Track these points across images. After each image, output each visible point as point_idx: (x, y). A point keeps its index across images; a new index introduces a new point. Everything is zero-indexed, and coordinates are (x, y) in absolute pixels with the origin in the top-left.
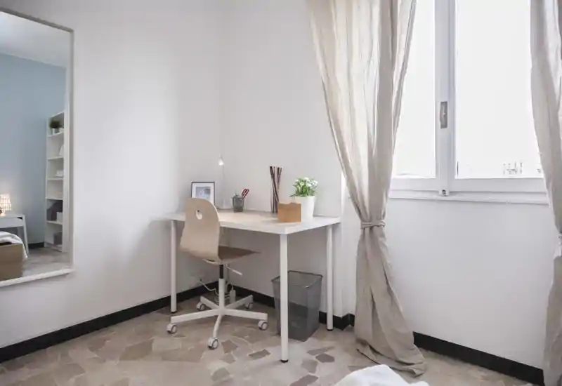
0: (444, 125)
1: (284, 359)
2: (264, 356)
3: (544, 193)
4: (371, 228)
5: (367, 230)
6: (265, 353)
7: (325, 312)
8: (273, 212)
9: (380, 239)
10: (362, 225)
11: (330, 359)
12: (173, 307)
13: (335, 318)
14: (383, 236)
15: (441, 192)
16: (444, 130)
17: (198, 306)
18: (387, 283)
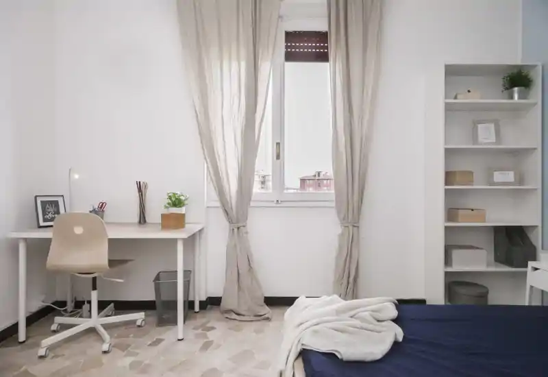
0: (278, 157)
1: (180, 338)
2: (159, 343)
3: (333, 201)
4: (238, 228)
5: (236, 230)
6: (159, 341)
7: (192, 299)
8: (140, 222)
9: (245, 235)
10: (230, 227)
11: (213, 328)
12: (22, 336)
13: (200, 302)
14: (247, 233)
15: (275, 202)
16: (278, 161)
17: (54, 327)
18: (250, 265)
